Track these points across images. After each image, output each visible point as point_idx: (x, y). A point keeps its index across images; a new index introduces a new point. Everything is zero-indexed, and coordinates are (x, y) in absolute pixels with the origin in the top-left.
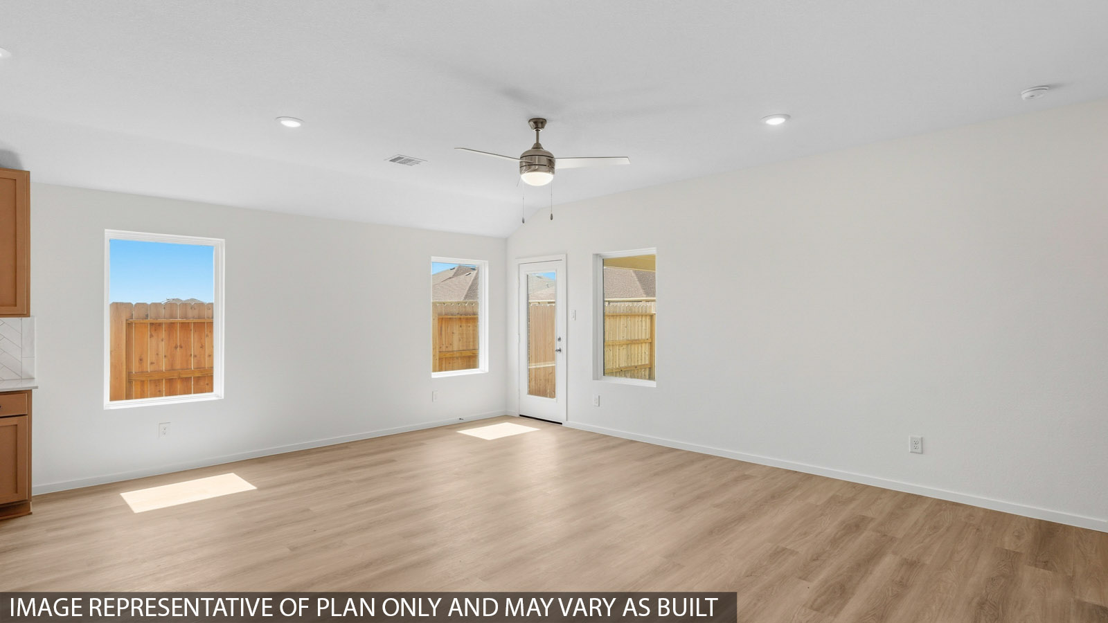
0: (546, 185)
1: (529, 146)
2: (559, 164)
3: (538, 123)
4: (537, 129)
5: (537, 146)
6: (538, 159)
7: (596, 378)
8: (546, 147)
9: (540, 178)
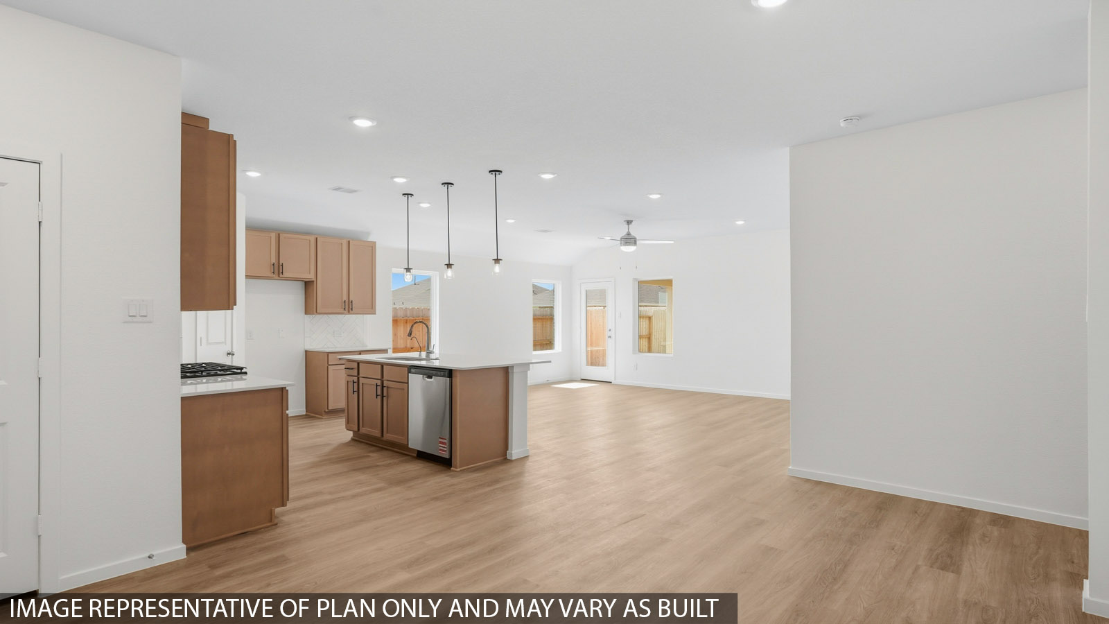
0: (631, 252)
1: (624, 233)
2: (638, 242)
3: (629, 222)
4: (628, 225)
5: (629, 234)
6: (629, 240)
7: (634, 353)
8: (633, 234)
9: (631, 249)
